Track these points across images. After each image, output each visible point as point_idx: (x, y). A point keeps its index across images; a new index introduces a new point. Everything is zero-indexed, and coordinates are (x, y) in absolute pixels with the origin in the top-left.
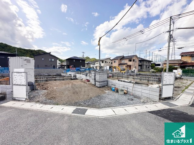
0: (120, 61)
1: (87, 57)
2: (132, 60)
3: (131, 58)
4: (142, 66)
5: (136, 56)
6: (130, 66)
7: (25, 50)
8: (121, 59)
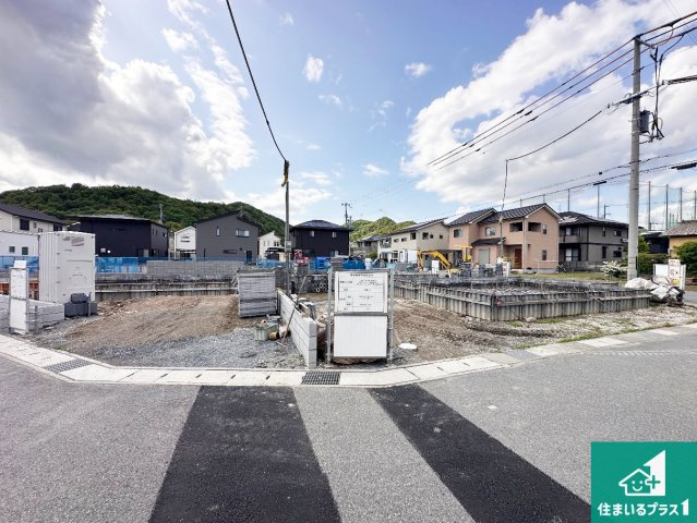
0: (479, 231)
1: (384, 219)
2: (525, 226)
3: (519, 218)
4: (583, 247)
5: (545, 208)
6: (517, 250)
7: (199, 205)
8: (481, 224)
